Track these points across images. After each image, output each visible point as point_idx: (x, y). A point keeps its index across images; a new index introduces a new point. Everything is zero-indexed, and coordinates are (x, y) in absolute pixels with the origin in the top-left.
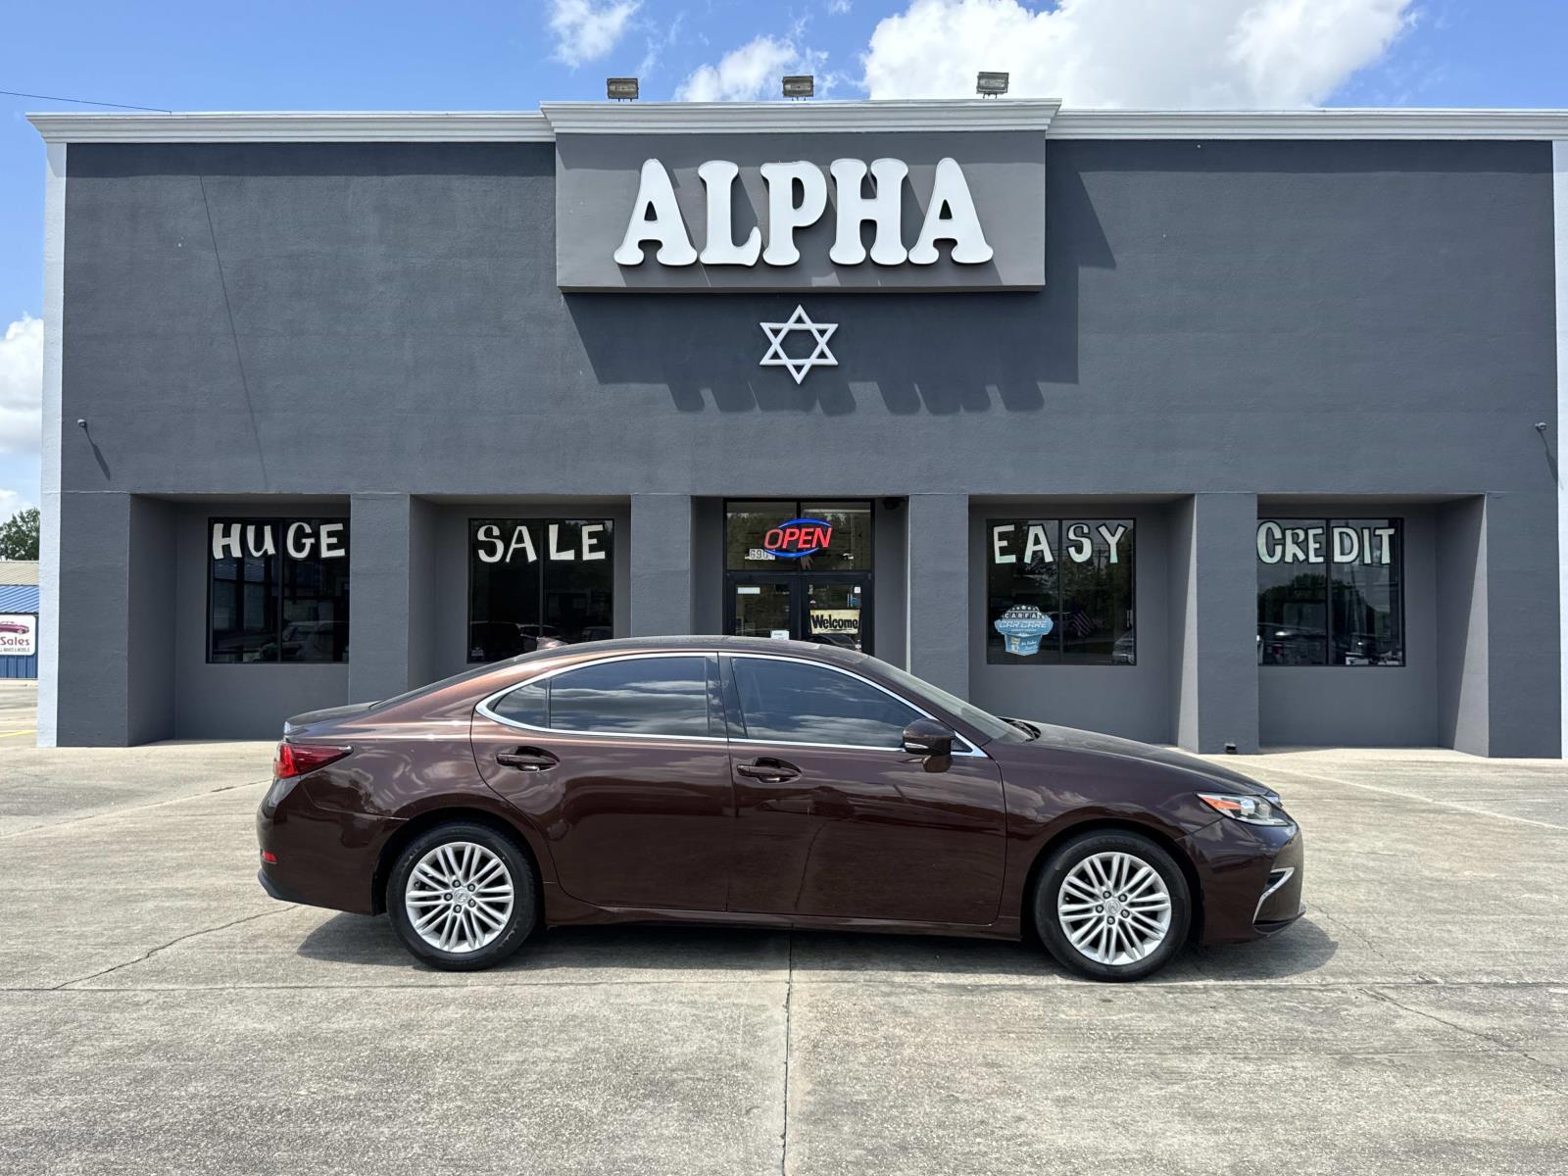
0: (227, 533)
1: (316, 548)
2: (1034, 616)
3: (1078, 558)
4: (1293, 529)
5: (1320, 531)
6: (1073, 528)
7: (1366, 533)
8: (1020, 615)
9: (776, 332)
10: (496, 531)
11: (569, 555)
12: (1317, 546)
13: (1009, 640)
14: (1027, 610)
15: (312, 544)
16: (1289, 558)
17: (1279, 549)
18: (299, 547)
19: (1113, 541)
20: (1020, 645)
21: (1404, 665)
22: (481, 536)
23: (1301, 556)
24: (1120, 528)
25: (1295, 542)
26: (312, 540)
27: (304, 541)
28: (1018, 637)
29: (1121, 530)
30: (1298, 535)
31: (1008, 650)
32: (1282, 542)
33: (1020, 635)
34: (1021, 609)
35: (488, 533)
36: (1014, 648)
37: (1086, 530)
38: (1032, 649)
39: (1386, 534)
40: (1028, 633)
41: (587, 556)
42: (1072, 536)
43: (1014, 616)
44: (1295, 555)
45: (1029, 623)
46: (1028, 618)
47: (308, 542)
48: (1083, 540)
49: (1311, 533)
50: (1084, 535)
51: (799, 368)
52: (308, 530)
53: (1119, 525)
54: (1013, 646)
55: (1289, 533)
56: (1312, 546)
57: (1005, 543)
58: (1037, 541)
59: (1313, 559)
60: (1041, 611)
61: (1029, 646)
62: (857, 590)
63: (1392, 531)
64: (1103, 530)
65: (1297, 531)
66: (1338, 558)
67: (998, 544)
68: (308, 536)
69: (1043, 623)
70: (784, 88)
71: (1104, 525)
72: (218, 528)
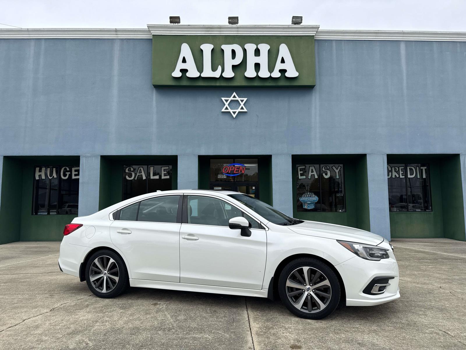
0: (40, 171)
1: (70, 175)
2: (312, 196)
3: (326, 177)
4: (394, 167)
5: (403, 168)
6: (324, 167)
7: (418, 168)
8: (308, 196)
9: (227, 101)
10: (132, 169)
11: (157, 177)
12: (402, 172)
13: (304, 204)
14: (310, 194)
15: (69, 174)
16: (394, 177)
17: (390, 173)
18: (65, 175)
19: (337, 171)
20: (308, 206)
21: (432, 211)
22: (127, 171)
23: (398, 176)
24: (339, 167)
25: (395, 171)
26: (69, 173)
27: (66, 173)
28: (307, 203)
29: (339, 168)
30: (396, 169)
31: (304, 207)
32: (391, 171)
33: (308, 202)
34: (308, 194)
35: (129, 170)
36: (306, 207)
37: (328, 168)
38: (312, 207)
39: (424, 168)
40: (310, 202)
41: (163, 177)
42: (324, 170)
43: (305, 196)
44: (395, 175)
45: (311, 198)
46: (310, 196)
47: (68, 173)
48: (327, 171)
49: (400, 168)
50: (328, 169)
51: (234, 113)
52: (68, 169)
53: (339, 166)
54: (305, 206)
55: (393, 168)
56: (401, 172)
57: (302, 172)
58: (312, 172)
59: (401, 177)
60: (314, 194)
61: (311, 206)
62: (254, 188)
63: (426, 168)
64: (334, 168)
65: (396, 168)
66: (409, 176)
67: (300, 172)
68: (68, 171)
69: (315, 198)
70: (229, 21)
71: (334, 166)
72: (37, 169)
